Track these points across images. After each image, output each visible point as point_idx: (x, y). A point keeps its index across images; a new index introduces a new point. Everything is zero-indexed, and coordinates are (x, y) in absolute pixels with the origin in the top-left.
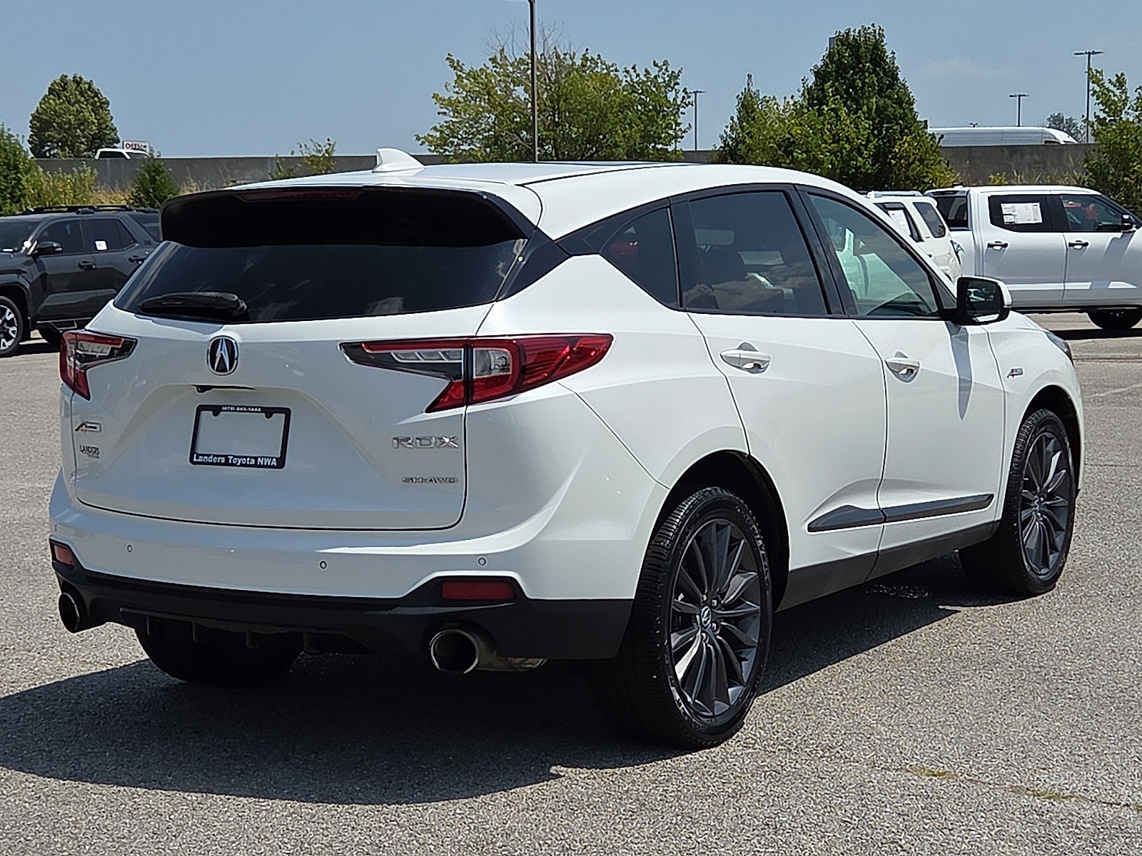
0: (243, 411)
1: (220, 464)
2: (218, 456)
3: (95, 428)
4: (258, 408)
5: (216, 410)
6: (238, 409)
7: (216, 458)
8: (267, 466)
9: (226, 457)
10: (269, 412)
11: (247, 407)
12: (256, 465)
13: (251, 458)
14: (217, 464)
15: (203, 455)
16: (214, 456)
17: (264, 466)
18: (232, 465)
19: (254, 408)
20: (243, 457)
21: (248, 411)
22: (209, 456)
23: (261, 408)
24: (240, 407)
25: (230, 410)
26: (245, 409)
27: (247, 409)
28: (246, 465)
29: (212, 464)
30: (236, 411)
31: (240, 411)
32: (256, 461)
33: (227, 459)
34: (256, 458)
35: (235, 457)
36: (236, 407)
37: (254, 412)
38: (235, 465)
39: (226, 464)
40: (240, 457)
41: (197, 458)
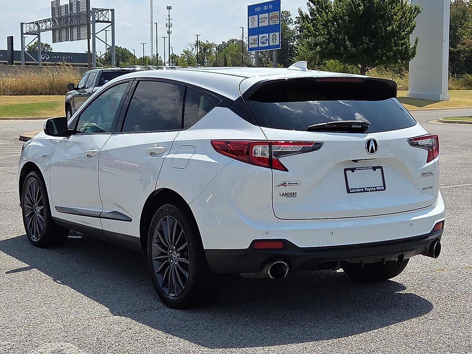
0: (365, 169)
1: (362, 192)
2: (360, 189)
3: (297, 183)
4: (371, 167)
5: (353, 170)
6: (363, 168)
7: (359, 189)
8: (381, 190)
9: (363, 188)
10: (374, 168)
11: (367, 167)
12: (376, 190)
13: (374, 187)
14: (360, 192)
15: (354, 189)
16: (358, 189)
17: (379, 190)
18: (367, 191)
19: (369, 167)
20: (370, 188)
21: (367, 169)
22: (356, 189)
23: (372, 167)
24: (364, 167)
25: (359, 169)
26: (366, 168)
27: (367, 168)
28: (372, 191)
29: (358, 192)
30: (362, 169)
31: (364, 169)
32: (376, 189)
33: (364, 189)
34: (376, 188)
35: (367, 188)
36: (362, 168)
37: (370, 169)
38: (368, 191)
39: (364, 191)
40: (369, 188)
41: (352, 190)
